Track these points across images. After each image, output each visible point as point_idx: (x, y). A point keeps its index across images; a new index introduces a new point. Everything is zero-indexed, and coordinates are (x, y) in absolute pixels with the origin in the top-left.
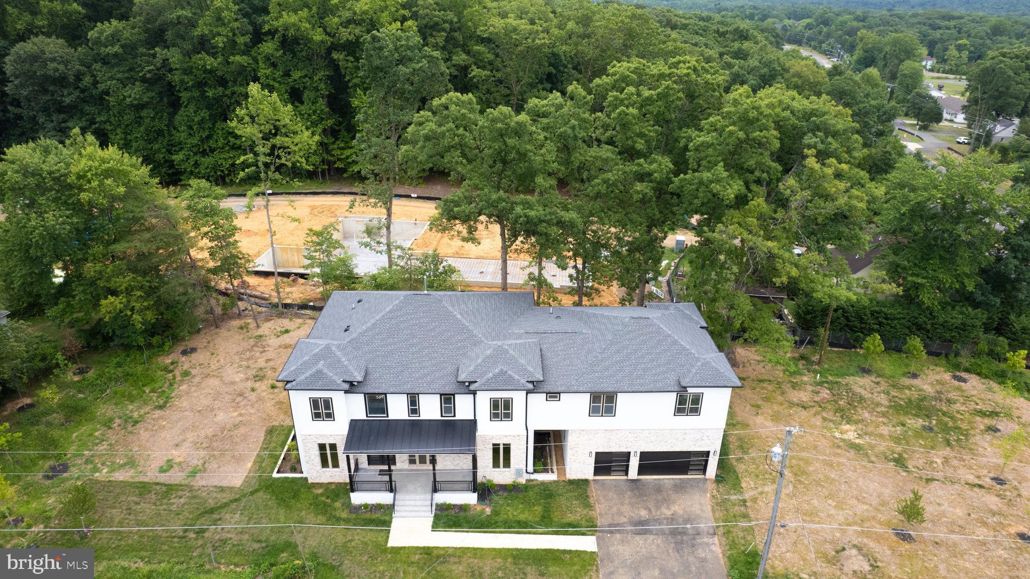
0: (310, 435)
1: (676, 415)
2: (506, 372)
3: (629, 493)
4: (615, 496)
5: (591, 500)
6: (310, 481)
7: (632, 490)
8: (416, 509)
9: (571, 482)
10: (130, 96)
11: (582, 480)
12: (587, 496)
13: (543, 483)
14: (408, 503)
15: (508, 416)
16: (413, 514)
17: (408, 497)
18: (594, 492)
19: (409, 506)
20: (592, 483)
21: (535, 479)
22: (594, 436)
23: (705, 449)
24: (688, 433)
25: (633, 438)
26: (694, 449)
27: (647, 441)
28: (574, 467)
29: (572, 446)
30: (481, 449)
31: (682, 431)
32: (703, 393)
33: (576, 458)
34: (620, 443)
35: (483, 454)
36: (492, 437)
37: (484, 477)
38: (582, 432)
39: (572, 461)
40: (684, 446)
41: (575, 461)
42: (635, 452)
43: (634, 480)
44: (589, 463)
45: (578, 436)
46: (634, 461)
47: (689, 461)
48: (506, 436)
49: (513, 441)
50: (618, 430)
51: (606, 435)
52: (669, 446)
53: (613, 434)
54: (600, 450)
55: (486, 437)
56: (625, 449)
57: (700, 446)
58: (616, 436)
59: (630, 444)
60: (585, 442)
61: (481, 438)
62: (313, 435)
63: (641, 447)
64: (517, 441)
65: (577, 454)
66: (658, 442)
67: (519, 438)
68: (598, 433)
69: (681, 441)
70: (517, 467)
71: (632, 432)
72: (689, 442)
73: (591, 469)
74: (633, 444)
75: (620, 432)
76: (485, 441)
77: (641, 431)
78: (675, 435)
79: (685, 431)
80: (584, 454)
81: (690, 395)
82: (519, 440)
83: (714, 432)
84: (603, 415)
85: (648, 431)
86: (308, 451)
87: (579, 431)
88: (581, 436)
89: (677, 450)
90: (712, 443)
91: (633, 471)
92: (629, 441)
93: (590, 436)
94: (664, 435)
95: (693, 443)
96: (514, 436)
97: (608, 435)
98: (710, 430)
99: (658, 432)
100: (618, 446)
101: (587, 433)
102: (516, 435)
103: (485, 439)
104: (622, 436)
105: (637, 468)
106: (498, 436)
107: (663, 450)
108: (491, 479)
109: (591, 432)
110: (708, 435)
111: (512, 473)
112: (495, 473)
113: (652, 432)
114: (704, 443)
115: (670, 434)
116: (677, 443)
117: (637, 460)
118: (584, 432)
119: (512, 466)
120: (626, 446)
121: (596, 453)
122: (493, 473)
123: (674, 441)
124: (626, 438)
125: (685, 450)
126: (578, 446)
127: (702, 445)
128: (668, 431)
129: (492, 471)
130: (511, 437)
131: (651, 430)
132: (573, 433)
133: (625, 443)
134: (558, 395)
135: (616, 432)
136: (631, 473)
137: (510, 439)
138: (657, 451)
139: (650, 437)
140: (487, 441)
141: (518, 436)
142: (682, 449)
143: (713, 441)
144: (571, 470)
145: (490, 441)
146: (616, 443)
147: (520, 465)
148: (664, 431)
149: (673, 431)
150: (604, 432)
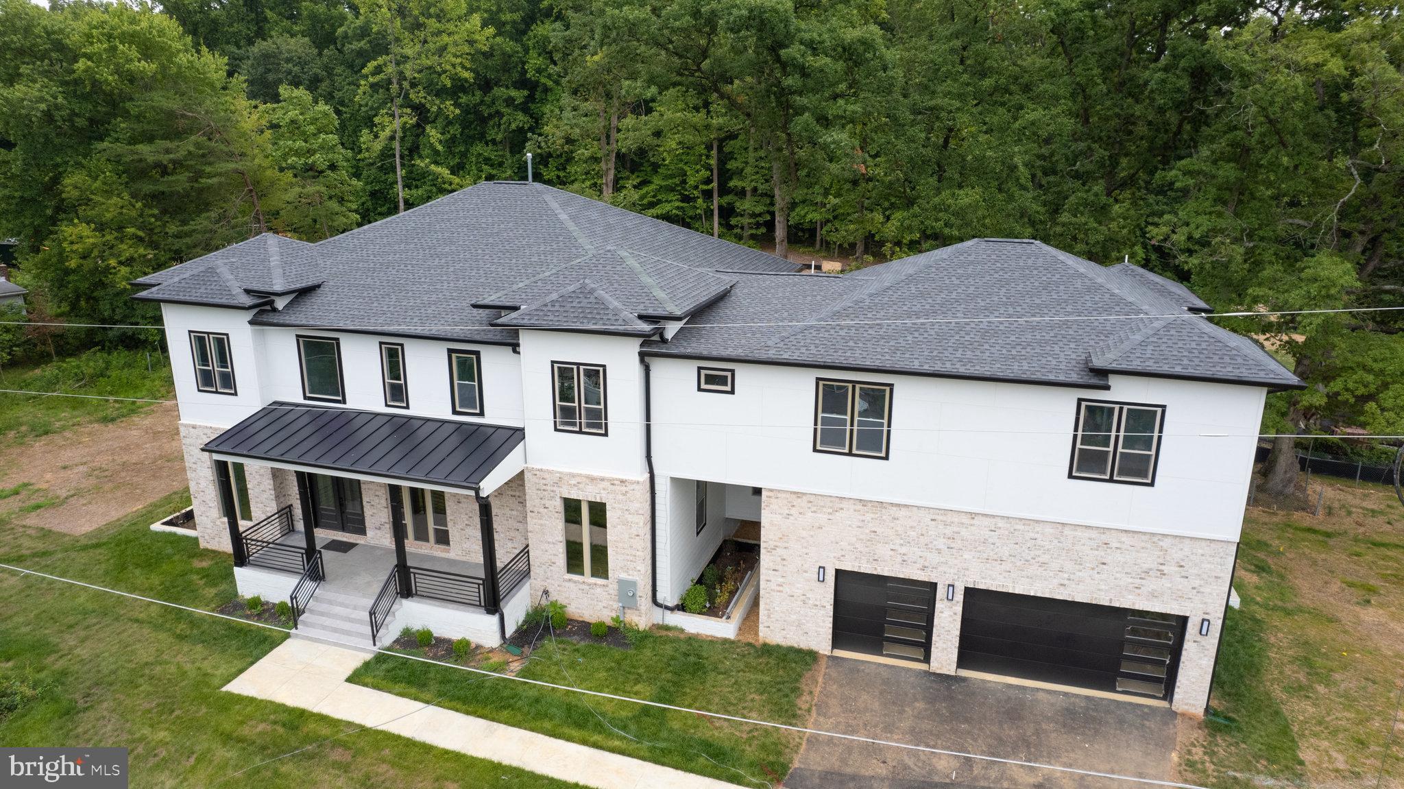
0: (194, 427)
1: (1074, 474)
2: (592, 292)
3: (920, 705)
4: (876, 705)
5: (803, 702)
6: (203, 545)
7: (932, 701)
8: (347, 626)
9: (768, 650)
10: (366, 105)
11: (799, 651)
12: (795, 690)
13: (692, 639)
14: (338, 610)
15: (597, 423)
16: (333, 637)
17: (342, 598)
18: (818, 684)
19: (335, 616)
20: (823, 663)
21: (679, 626)
22: (830, 517)
23: (1172, 609)
24: (1115, 545)
25: (942, 540)
26: (1134, 604)
27: (985, 556)
28: (777, 608)
29: (771, 543)
30: (535, 510)
31: (1094, 534)
32: (1164, 407)
33: (781, 580)
34: (903, 550)
35: (541, 525)
36: (560, 479)
37: (546, 592)
38: (797, 502)
39: (773, 590)
40: (1103, 587)
41: (781, 588)
42: (949, 585)
43: (948, 677)
44: (818, 603)
45: (787, 512)
46: (947, 613)
47: (1122, 644)
48: (592, 479)
49: (611, 496)
50: (898, 505)
51: (864, 518)
52: (1055, 581)
53: (884, 517)
54: (847, 566)
55: (547, 476)
56: (919, 572)
57: (1153, 595)
58: (892, 525)
59: (933, 558)
60: (804, 534)
61: (534, 479)
62: (200, 426)
63: (967, 573)
64: (621, 497)
65: (786, 568)
66: (1019, 564)
67: (624, 489)
68: (842, 509)
69: (1093, 569)
70: (624, 576)
71: (939, 518)
72: (1118, 575)
73: (824, 622)
74: (942, 560)
75: (903, 513)
76: (544, 487)
77: (965, 519)
78: (1073, 544)
79: (1104, 538)
80: (806, 572)
81: (1121, 410)
82: (624, 495)
83: (1200, 551)
84: (854, 451)
85: (987, 521)
86: (194, 466)
87: (788, 496)
88: (793, 511)
89: (1080, 598)
90: (1194, 588)
91: (944, 649)
92: (930, 546)
93: (820, 515)
94: (1039, 542)
95: (1130, 580)
96: (612, 482)
97: (868, 518)
98: (1187, 542)
99: (1018, 527)
100: (899, 559)
101: (810, 505)
102: (617, 480)
103: (544, 482)
104: (911, 527)
105: (956, 642)
106: (573, 476)
107: (1036, 591)
108: (562, 600)
109: (822, 504)
110: (1183, 560)
111: (611, 592)
112: (572, 585)
113: (1000, 525)
114: (1169, 585)
115: (1056, 541)
116: (1078, 573)
117: (955, 614)
118: (803, 502)
119: (610, 574)
120: (921, 561)
121: (838, 572)
122: (567, 584)
123: (1069, 566)
124: (922, 535)
125: (1105, 602)
126: (786, 545)
127: (1162, 594)
128: (1049, 530)
129: (565, 580)
130: (606, 484)
131: (998, 520)
132: (773, 500)
133: (921, 554)
134: (729, 374)
135: (892, 512)
136: (939, 654)
137: (604, 489)
138: (1017, 592)
139: (994, 544)
140: (548, 488)
141: (622, 481)
142: (1095, 596)
143: (1197, 583)
144: (769, 616)
145: (555, 489)
146: (893, 547)
147: (631, 572)
148: (1038, 528)
149: (1067, 531)
150: (859, 507)
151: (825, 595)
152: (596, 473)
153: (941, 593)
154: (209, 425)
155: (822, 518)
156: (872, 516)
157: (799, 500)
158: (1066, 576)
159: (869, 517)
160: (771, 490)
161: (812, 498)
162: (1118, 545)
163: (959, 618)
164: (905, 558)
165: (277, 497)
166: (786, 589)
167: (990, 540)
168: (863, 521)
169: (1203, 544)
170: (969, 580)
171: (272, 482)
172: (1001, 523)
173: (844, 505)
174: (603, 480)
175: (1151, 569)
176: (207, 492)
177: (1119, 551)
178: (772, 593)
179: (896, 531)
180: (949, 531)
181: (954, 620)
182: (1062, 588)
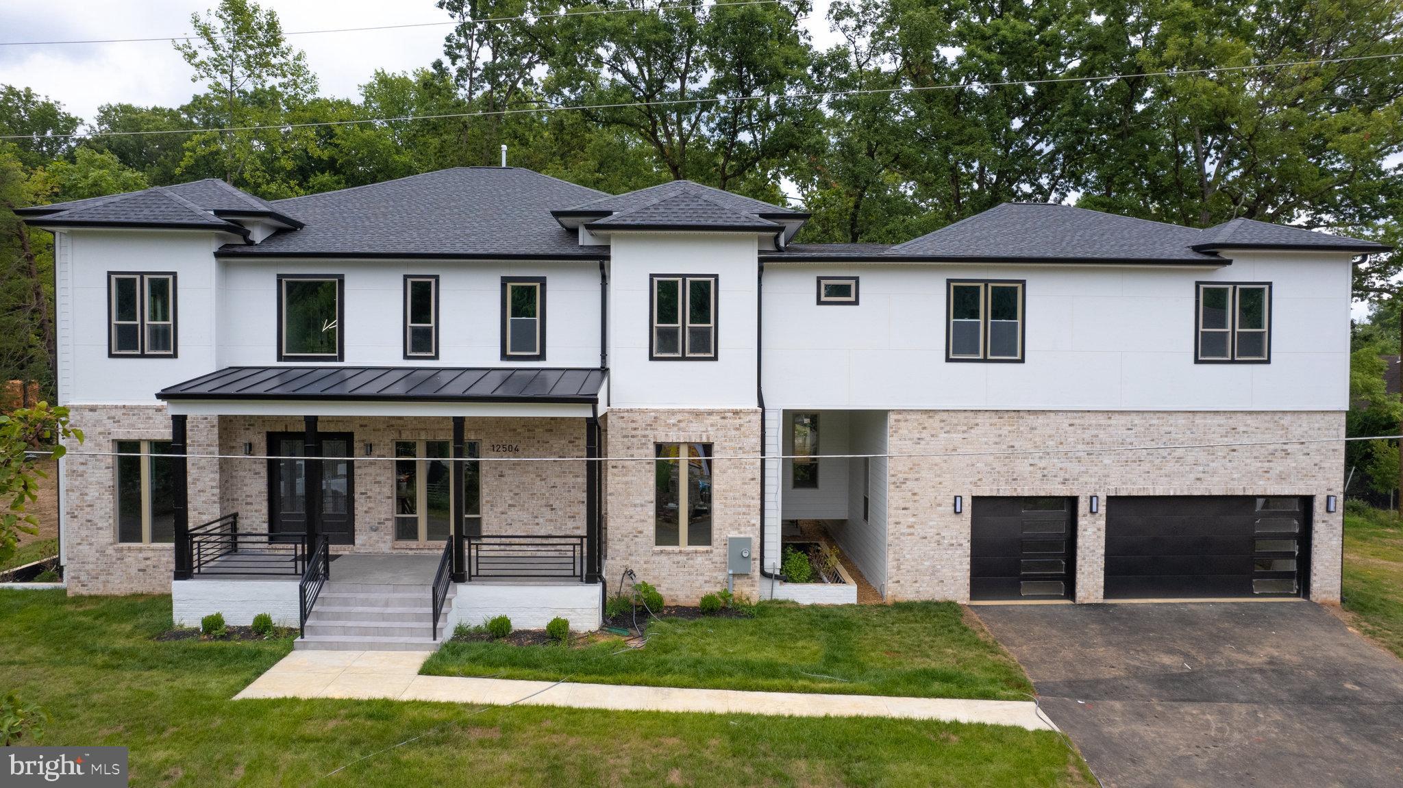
0: (93, 409)
1: (1200, 358)
6: (72, 591)
9: (900, 607)
11: (934, 604)
15: (704, 344)
17: (361, 595)
18: (983, 624)
21: (790, 599)
22: (966, 435)
23: (1299, 489)
24: (1241, 429)
25: (1080, 447)
26: (1265, 490)
27: (1124, 458)
28: (908, 556)
29: (900, 475)
30: (619, 464)
31: (1221, 420)
32: (1270, 284)
33: (912, 520)
34: (1042, 464)
35: (626, 483)
36: (656, 418)
37: (630, 573)
38: (928, 422)
39: (903, 534)
40: (1235, 476)
41: (911, 530)
42: (1091, 498)
43: (1097, 606)
44: (954, 541)
45: (918, 436)
46: (1090, 531)
47: (1253, 540)
48: (697, 414)
49: (721, 433)
50: (1035, 412)
51: (1000, 432)
52: (1191, 475)
53: (1021, 429)
54: (985, 492)
55: (637, 417)
56: (1060, 486)
57: (1282, 478)
58: (1030, 436)
59: (1075, 468)
60: (937, 459)
61: (621, 424)
62: (104, 407)
63: (1108, 479)
64: (733, 433)
65: (917, 505)
66: (1157, 462)
67: (738, 422)
68: (977, 425)
69: (1225, 457)
70: (734, 534)
71: (1076, 421)
72: (1248, 461)
73: (961, 563)
74: (1083, 469)
75: (1041, 420)
76: (634, 433)
77: (1102, 420)
78: (1205, 433)
79: (1232, 422)
80: (940, 505)
81: (1235, 289)
82: (737, 429)
83: (1317, 425)
84: (989, 357)
85: (1123, 420)
86: (82, 468)
87: (918, 416)
88: (925, 434)
89: (1216, 492)
90: (1316, 465)
91: (1090, 573)
92: (1070, 455)
93: (955, 435)
94: (1173, 435)
95: (1259, 464)
96: (723, 414)
97: (1006, 432)
98: (1304, 416)
99: (1154, 422)
100: (1039, 476)
101: (942, 424)
102: (729, 411)
103: (634, 425)
104: (1050, 436)
105: (1101, 562)
106: (673, 413)
107: (1175, 489)
108: (650, 581)
109: (955, 421)
110: (1303, 436)
111: (717, 559)
112: (663, 558)
113: (1136, 422)
114: (1294, 465)
115: (1189, 432)
116: (1211, 464)
117: (1099, 530)
118: (934, 423)
119: (716, 534)
120: (1062, 473)
121: (976, 500)
122: (657, 558)
123: (1203, 457)
124: (1061, 443)
125: (1239, 492)
126: (917, 476)
127: (1289, 476)
128: (1181, 421)
129: (654, 554)
130: (715, 418)
131: (1134, 416)
132: (902, 424)
133: (1060, 465)
134: (853, 283)
135: (1029, 421)
136: (1086, 580)
137: (712, 425)
138: (1157, 494)
139: (1131, 444)
140: (639, 432)
141: (736, 413)
142: (1229, 486)
143: (1317, 459)
144: (899, 568)
145: (647, 433)
146: (1032, 461)
147: (743, 529)
148: (1172, 419)
149: (1199, 420)
150: (995, 420)
151: (961, 531)
152: (702, 407)
153: (1083, 507)
154: (121, 404)
155: (957, 437)
156: (1010, 428)
157: (931, 420)
158: (1201, 469)
159: (1005, 430)
160: (899, 412)
161: (945, 416)
162: (1245, 429)
163: (1103, 534)
164: (1045, 472)
165: (222, 499)
166: (919, 530)
167: (1128, 440)
168: (1000, 436)
169: (1318, 417)
170: (1110, 487)
171: (217, 476)
172: (1137, 420)
173: (980, 419)
174: (710, 413)
175: (1276, 450)
176: (98, 505)
177: (1246, 435)
178: (902, 538)
179: (1035, 443)
180: (1087, 435)
181: (1098, 537)
182: (1198, 482)
